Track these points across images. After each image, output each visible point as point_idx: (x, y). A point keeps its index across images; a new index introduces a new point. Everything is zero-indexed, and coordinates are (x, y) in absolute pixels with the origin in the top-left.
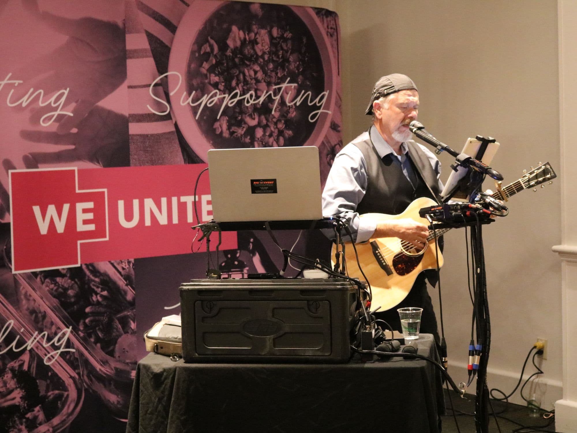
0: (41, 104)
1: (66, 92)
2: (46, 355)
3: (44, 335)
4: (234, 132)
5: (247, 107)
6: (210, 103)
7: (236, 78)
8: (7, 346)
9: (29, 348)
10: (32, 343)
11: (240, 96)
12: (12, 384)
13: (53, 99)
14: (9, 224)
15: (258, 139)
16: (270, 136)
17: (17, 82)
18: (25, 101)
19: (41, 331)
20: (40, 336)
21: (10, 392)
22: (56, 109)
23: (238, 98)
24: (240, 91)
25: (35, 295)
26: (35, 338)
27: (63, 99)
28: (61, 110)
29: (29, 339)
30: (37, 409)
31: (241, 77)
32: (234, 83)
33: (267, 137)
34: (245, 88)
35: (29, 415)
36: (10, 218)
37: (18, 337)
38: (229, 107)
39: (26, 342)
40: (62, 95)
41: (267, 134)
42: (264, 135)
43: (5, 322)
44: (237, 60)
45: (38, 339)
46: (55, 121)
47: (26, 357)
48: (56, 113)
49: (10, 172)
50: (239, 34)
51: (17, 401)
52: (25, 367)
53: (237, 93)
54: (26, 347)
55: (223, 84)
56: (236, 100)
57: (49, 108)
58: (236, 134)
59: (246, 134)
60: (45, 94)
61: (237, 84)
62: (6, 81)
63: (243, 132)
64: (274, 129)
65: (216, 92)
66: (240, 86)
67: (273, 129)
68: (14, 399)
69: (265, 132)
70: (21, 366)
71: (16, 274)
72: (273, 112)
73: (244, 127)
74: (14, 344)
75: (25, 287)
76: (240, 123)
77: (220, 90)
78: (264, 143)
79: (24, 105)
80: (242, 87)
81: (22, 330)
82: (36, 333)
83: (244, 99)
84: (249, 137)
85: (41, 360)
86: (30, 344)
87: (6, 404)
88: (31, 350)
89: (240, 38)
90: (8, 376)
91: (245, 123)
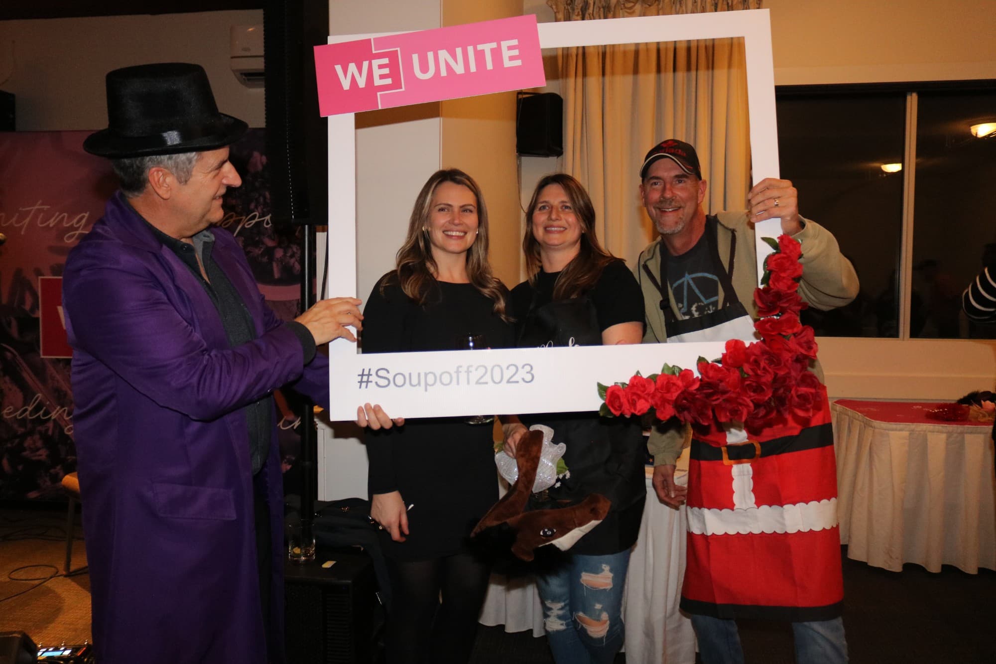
0: (66, 225)
1: (87, 215)
2: (66, 426)
3: (65, 410)
4: (250, 252)
5: (266, 228)
6: (225, 225)
7: (255, 201)
8: (36, 414)
9: (53, 418)
10: (56, 414)
11: (259, 218)
12: (39, 444)
13: (75, 221)
14: (38, 319)
15: (277, 259)
16: (292, 256)
17: (46, 207)
18: (52, 223)
19: (62, 407)
20: (61, 411)
21: (38, 449)
22: (77, 229)
23: (256, 220)
24: (259, 213)
25: (58, 377)
26: (58, 411)
27: (84, 221)
28: (82, 230)
29: (53, 411)
30: (59, 467)
31: (262, 200)
32: (252, 206)
33: (288, 258)
34: (265, 210)
35: (52, 471)
36: (40, 314)
37: (44, 408)
38: (245, 228)
39: (50, 413)
40: (83, 217)
41: (289, 255)
42: (285, 255)
43: (34, 394)
44: (257, 184)
45: (60, 412)
46: (77, 239)
47: (50, 425)
48: (78, 232)
49: (40, 277)
50: (261, 160)
51: (43, 458)
52: (50, 433)
53: (255, 215)
54: (51, 417)
55: (240, 207)
56: (254, 222)
57: (72, 228)
58: (251, 254)
59: (263, 255)
60: (69, 217)
61: (256, 207)
62: (36, 207)
63: (260, 252)
64: (297, 249)
65: (232, 215)
66: (259, 209)
67: (295, 250)
68: (41, 455)
69: (285, 252)
70: (47, 430)
71: (43, 358)
72: (297, 234)
73: (262, 248)
74: (41, 412)
75: (51, 370)
76: (256, 244)
77: (236, 213)
78: (284, 263)
79: (51, 225)
80: (262, 210)
81: (48, 403)
82: (59, 407)
83: (264, 220)
84: (266, 257)
85: (62, 430)
86: (54, 415)
87: (34, 458)
88: (55, 420)
89: (262, 163)
90: (37, 437)
91: (263, 243)
